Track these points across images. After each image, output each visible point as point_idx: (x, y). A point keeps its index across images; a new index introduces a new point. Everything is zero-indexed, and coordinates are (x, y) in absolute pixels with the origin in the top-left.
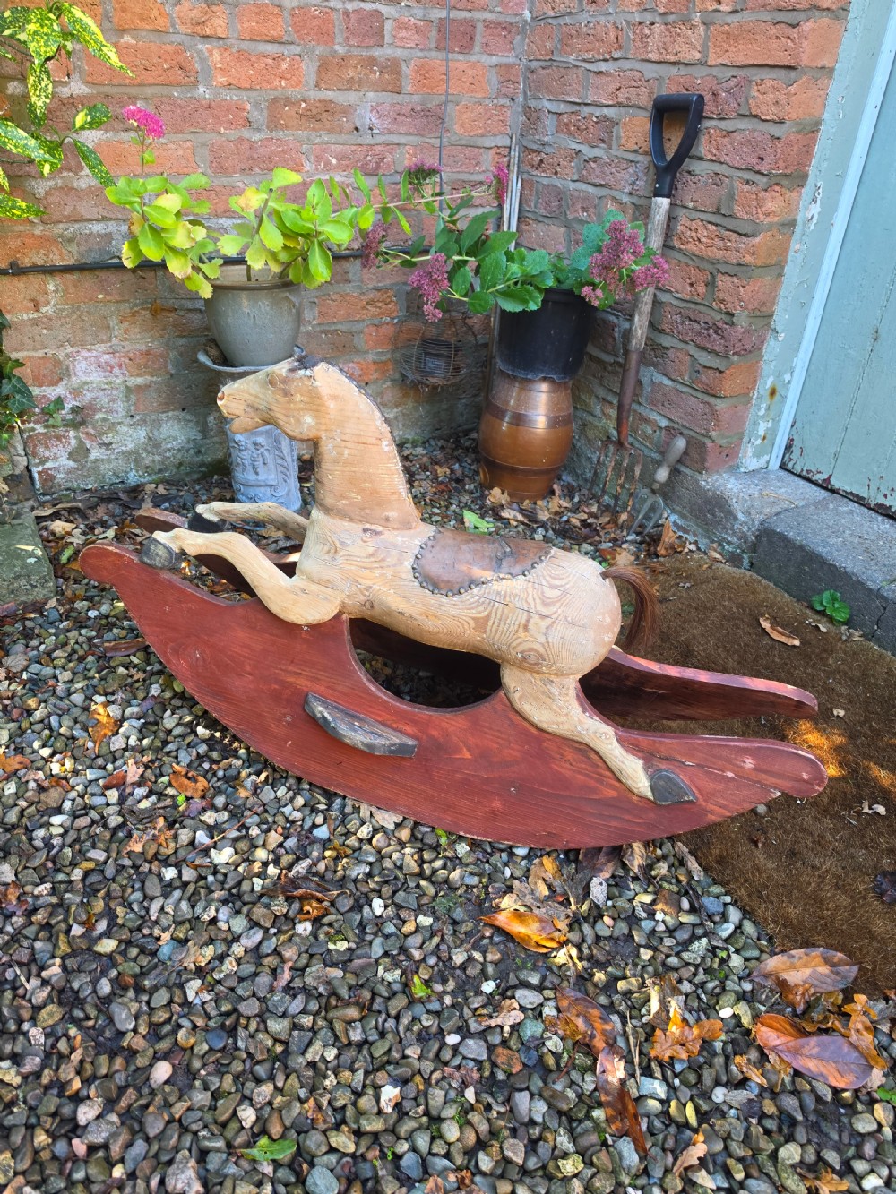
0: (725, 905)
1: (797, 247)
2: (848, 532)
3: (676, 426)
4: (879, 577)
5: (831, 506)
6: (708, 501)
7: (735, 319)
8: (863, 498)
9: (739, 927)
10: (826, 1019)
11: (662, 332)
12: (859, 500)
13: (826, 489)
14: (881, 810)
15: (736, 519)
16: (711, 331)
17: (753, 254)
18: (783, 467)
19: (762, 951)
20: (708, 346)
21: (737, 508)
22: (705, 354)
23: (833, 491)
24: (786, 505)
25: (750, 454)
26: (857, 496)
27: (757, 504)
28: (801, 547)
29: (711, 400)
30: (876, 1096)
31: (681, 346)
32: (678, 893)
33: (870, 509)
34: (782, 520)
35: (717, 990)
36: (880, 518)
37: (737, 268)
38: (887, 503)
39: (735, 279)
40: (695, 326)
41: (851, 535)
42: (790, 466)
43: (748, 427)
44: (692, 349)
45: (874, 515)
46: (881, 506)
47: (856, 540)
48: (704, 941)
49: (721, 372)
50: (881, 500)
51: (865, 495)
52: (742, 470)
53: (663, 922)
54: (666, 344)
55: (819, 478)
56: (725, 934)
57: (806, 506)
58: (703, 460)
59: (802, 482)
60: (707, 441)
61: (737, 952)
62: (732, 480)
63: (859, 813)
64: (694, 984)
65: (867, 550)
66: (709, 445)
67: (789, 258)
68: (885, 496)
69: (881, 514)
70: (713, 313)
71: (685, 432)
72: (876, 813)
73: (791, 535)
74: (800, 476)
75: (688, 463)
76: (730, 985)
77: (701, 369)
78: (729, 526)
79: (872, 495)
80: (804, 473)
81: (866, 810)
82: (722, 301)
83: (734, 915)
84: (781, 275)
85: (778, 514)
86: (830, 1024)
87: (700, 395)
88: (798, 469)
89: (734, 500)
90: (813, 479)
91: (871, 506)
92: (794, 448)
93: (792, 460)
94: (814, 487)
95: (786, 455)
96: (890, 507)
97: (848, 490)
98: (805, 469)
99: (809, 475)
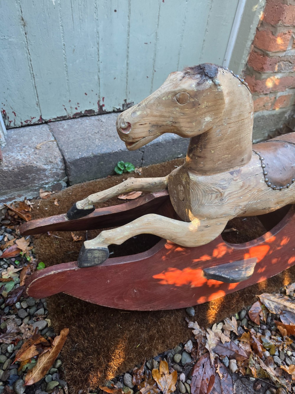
2: (90, 135)
8: (66, 116)
12: (64, 118)
13: (42, 123)
15: (45, 170)
18: (8, 128)
21: (40, 164)
23: (47, 122)
24: (53, 145)
26: (62, 117)
33: (71, 119)
34: (69, 152)
36: (79, 119)
38: (78, 111)
41: (93, 135)
42: (12, 125)
45: (76, 120)
46: (76, 114)
50: (75, 112)
51: (65, 114)
55: (35, 121)
59: (28, 129)
68: (76, 109)
73: (85, 155)
74: (22, 127)
79: (69, 112)
80: (24, 124)
85: (61, 151)
88: (19, 124)
89: (35, 163)
90: (32, 123)
91: (72, 117)
92: (8, 115)
93: (10, 122)
94: (37, 127)
95: (6, 121)
96: (81, 112)
97: (56, 117)
98: (23, 121)
99: (29, 123)
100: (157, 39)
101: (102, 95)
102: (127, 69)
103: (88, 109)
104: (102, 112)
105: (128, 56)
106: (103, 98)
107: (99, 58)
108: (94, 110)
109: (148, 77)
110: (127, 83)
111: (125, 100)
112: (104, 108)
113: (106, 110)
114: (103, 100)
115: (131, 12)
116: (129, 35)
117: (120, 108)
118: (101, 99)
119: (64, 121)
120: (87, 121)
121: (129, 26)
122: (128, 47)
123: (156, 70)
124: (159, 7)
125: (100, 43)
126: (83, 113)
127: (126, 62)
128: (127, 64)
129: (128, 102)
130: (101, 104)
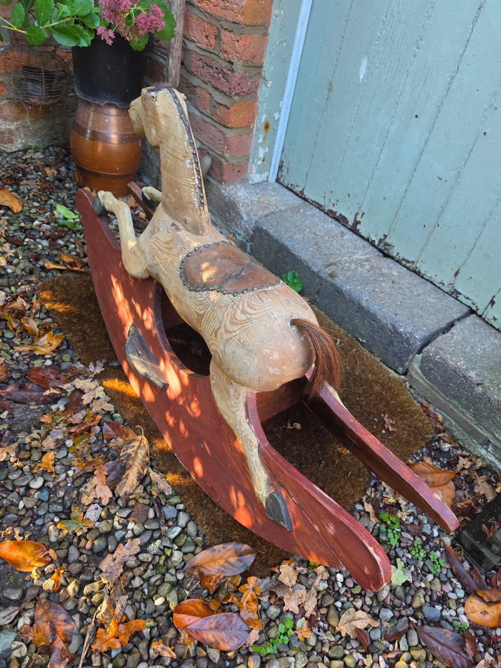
0: (179, 511)
1: (277, 12)
2: (308, 230)
3: (205, 148)
4: (320, 263)
5: (302, 211)
6: (226, 204)
7: (234, 67)
8: (321, 206)
9: (184, 530)
10: (228, 597)
11: (191, 73)
12: (319, 207)
13: (300, 197)
14: (298, 426)
15: (242, 218)
16: (221, 75)
17: (243, 14)
18: (278, 180)
19: (197, 545)
20: (219, 87)
21: (242, 210)
22: (217, 93)
23: (306, 200)
24: (272, 209)
25: (254, 171)
26: (318, 204)
27: (255, 208)
28: (277, 241)
29: (223, 129)
30: (251, 650)
31: (203, 85)
32: (149, 505)
33: (325, 213)
34: (268, 221)
35: (157, 583)
36: (330, 219)
37: (233, 25)
38: (334, 210)
39: (232, 35)
40: (211, 70)
41: (309, 232)
42: (281, 180)
43: (252, 151)
44: (211, 90)
45: (327, 217)
46: (331, 211)
47: (312, 236)
48: (158, 542)
49: (228, 108)
50: (331, 208)
51: (322, 203)
52: (250, 182)
53: (132, 530)
54: (195, 84)
55: (298, 190)
56: (172, 536)
57: (286, 210)
58: (222, 175)
59: (288, 192)
60: (223, 160)
61: (179, 549)
62: (243, 190)
63: (285, 429)
64: (143, 579)
65: (316, 244)
66: (225, 163)
67: (272, 21)
68: (334, 205)
69: (331, 217)
70: (221, 61)
71: (211, 153)
72: (295, 429)
73: (271, 232)
74: (287, 188)
75: (214, 176)
76: (168, 577)
77: (216, 105)
78: (238, 223)
79: (326, 204)
80: (289, 186)
81: (289, 427)
82: (226, 52)
83: (183, 519)
84: (266, 34)
85: (266, 216)
86: (230, 600)
87: (217, 125)
88: (286, 184)
89: (241, 205)
90: (294, 191)
91: (326, 211)
92: (283, 168)
93: (282, 176)
94: (295, 196)
95: (280, 173)
96: (336, 212)
97: (314, 200)
98: (290, 183)
99: (292, 188)
100: (457, 182)
101: (363, 209)
102: (404, 197)
103: (343, 214)
104: (354, 230)
105: (410, 181)
106: (363, 214)
107: (378, 162)
108: (349, 220)
109: (425, 226)
110: (396, 214)
111: (386, 236)
112: (359, 227)
113: (360, 231)
114: (362, 216)
115: (435, 126)
116: (421, 154)
117: (374, 241)
118: (361, 214)
119: (318, 210)
120: (333, 225)
121: (426, 143)
122: (415, 170)
123: (441, 225)
124: (475, 138)
125: (386, 146)
126: (337, 215)
127: (405, 186)
128: (406, 190)
129: (388, 240)
130: (358, 220)
